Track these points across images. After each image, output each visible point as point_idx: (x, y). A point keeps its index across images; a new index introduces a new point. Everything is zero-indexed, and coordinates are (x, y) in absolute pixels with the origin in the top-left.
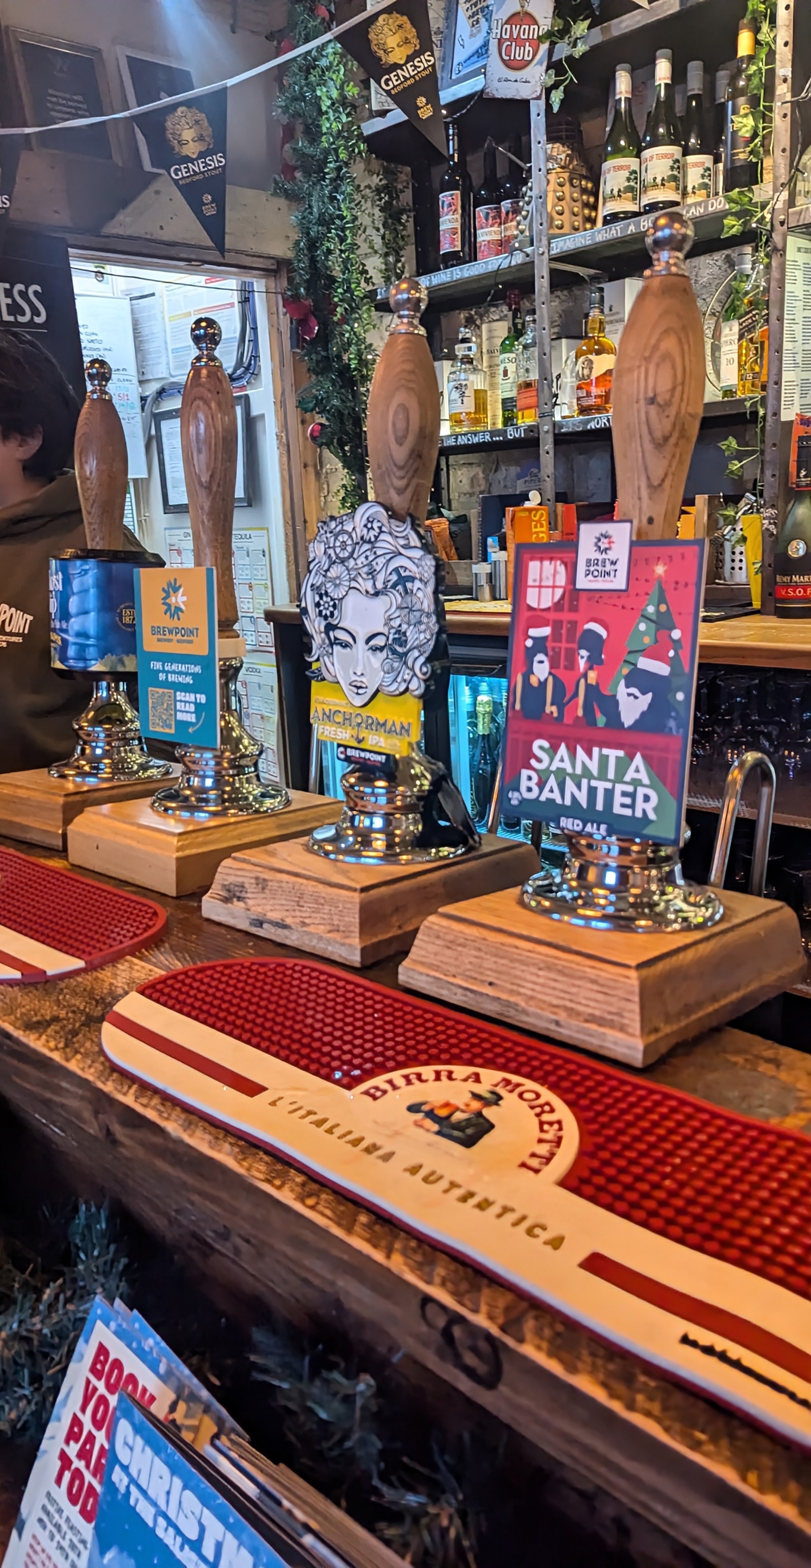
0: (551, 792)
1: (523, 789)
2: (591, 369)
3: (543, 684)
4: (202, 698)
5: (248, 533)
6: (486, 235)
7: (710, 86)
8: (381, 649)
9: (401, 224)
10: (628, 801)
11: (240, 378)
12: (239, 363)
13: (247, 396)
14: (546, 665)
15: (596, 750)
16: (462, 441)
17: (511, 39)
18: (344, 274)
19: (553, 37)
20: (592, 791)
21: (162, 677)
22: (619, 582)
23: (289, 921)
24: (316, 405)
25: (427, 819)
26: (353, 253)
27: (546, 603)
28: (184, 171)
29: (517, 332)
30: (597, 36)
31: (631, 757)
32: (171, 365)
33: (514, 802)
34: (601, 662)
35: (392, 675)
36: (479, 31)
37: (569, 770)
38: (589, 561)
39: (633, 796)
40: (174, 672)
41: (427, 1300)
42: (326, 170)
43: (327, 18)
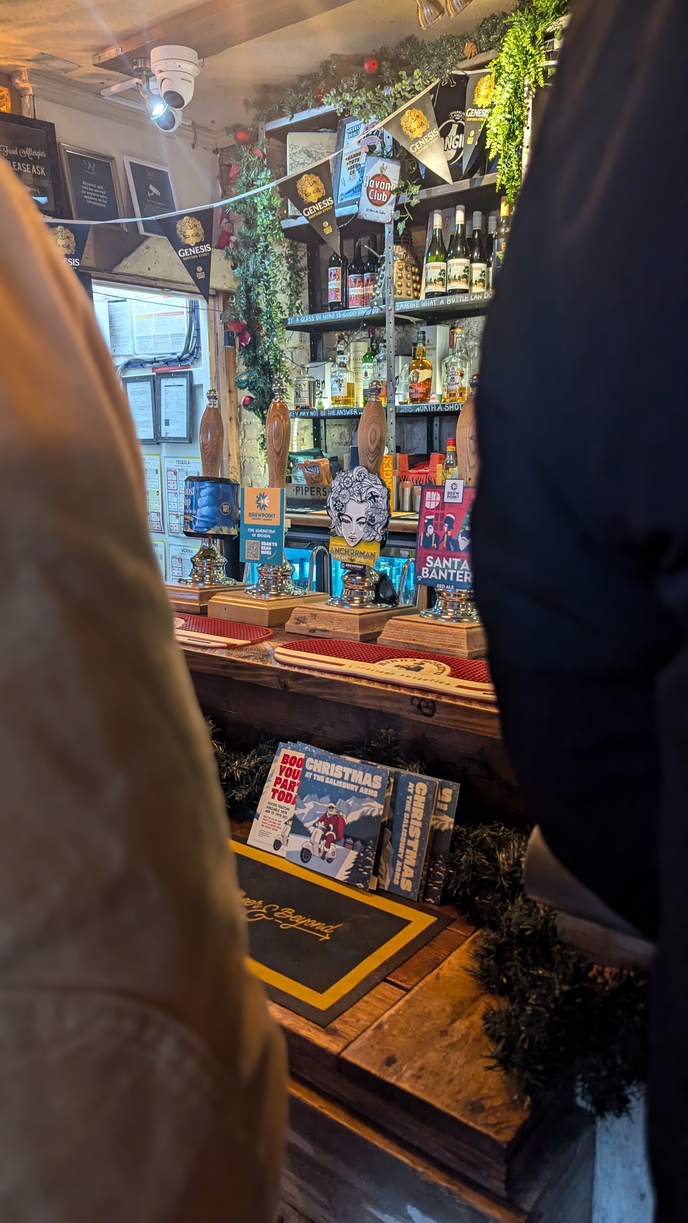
0: (434, 575)
1: (423, 574)
2: (418, 377)
3: (431, 536)
4: (276, 544)
5: (187, 460)
6: (355, 291)
7: (485, 224)
8: (363, 523)
9: (300, 278)
10: (461, 576)
11: (186, 359)
12: (186, 351)
13: (191, 372)
14: (432, 529)
15: (450, 559)
16: (340, 413)
17: (374, 188)
18: (267, 307)
19: (399, 191)
20: (449, 574)
21: (254, 535)
22: (459, 500)
23: (327, 629)
24: (247, 385)
25: (377, 594)
26: (274, 296)
27: (433, 507)
28: (186, 253)
29: (373, 352)
30: (424, 194)
31: (463, 561)
32: (136, 348)
33: (419, 580)
34: (453, 528)
35: (368, 534)
36: (355, 178)
37: (441, 567)
38: (449, 493)
39: (463, 575)
40: (261, 533)
41: (413, 697)
42: (259, 246)
43: (262, 157)
